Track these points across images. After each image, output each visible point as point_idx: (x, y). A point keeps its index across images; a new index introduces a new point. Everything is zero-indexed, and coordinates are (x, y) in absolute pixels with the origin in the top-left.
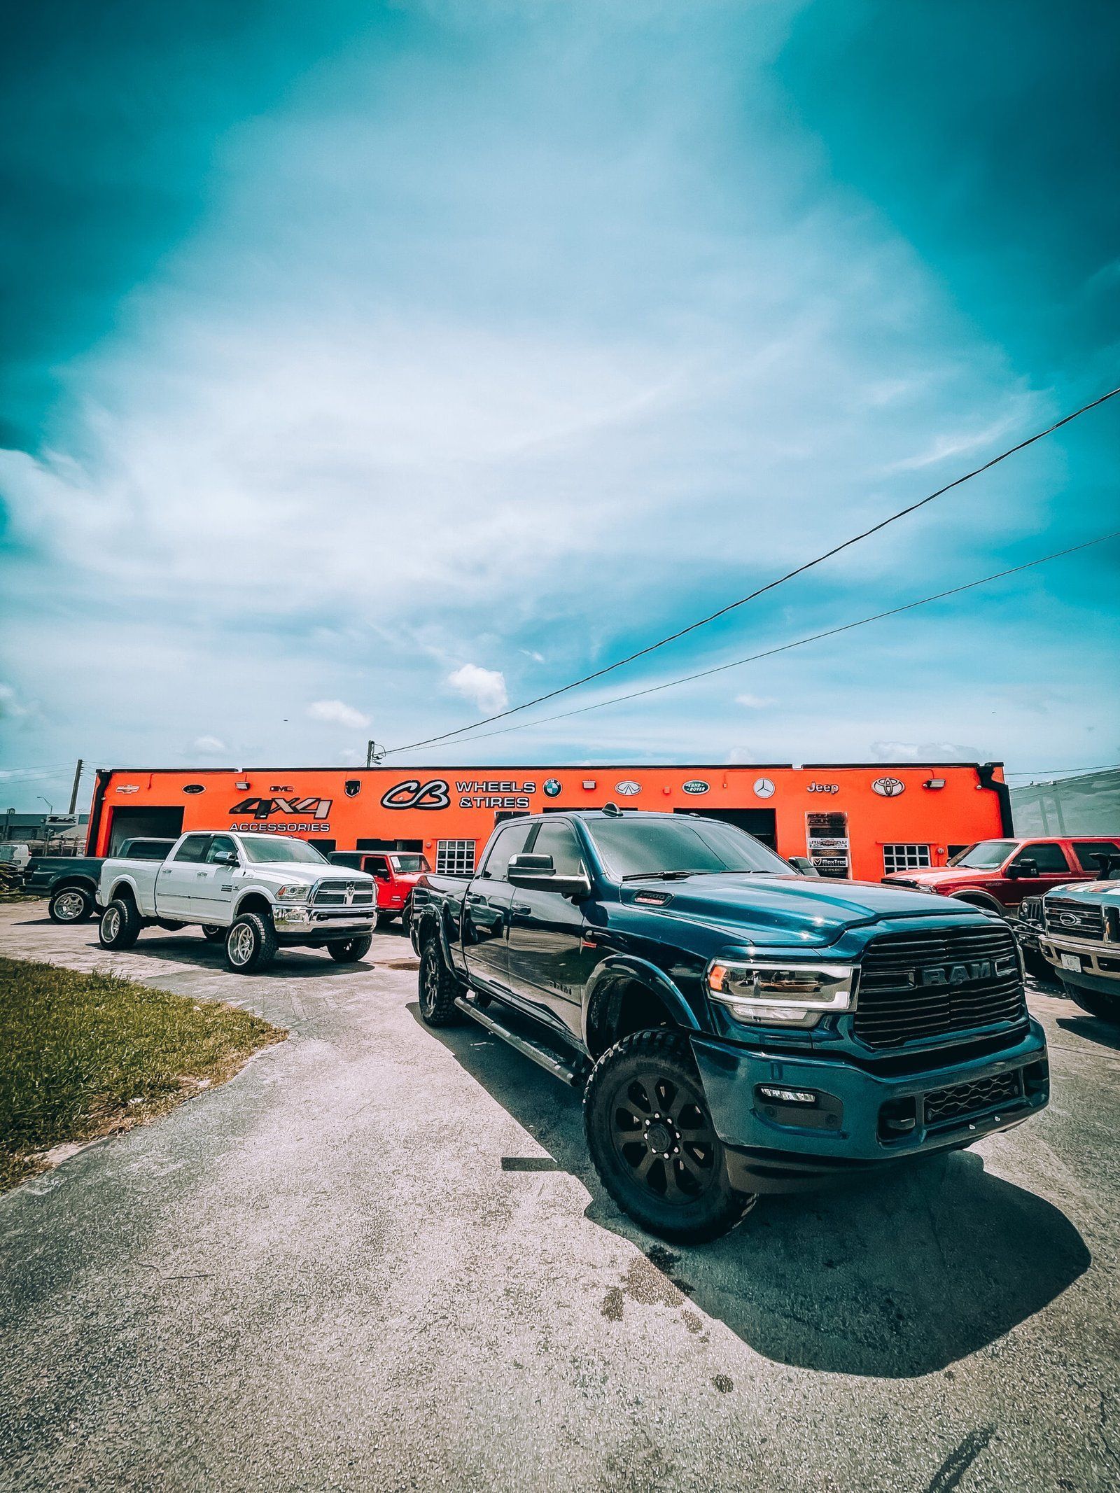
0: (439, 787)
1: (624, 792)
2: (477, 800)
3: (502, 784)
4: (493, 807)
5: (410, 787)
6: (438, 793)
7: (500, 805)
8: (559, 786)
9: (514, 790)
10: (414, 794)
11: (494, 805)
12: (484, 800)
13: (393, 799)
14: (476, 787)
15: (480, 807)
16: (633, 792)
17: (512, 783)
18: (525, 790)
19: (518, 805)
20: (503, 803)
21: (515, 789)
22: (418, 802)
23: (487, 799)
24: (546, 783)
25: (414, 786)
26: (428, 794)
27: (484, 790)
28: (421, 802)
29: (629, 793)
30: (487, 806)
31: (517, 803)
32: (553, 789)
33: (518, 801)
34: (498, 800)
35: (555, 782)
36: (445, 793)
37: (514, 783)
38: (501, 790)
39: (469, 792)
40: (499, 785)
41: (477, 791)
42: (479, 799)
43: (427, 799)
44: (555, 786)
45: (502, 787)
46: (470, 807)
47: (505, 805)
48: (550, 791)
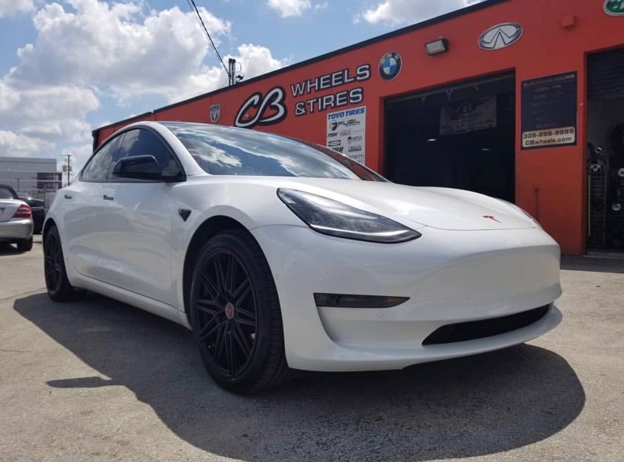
0: (276, 95)
1: (491, 45)
2: (310, 103)
3: (334, 75)
4: (326, 109)
5: (254, 101)
6: (275, 103)
7: (333, 105)
8: (398, 61)
9: (346, 81)
10: (257, 109)
11: (327, 106)
12: (317, 101)
13: (243, 119)
14: (309, 86)
15: (313, 112)
16: (507, 40)
17: (343, 71)
18: (358, 78)
19: (351, 101)
20: (335, 102)
21: (348, 78)
22: (261, 117)
23: (320, 100)
24: (382, 61)
25: (256, 98)
26: (269, 107)
27: (317, 88)
28: (265, 116)
29: (500, 45)
30: (320, 108)
31: (350, 98)
32: (392, 68)
33: (351, 96)
34: (331, 98)
35: (393, 56)
36: (281, 103)
37: (346, 72)
38: (334, 84)
39: (303, 94)
40: (330, 78)
41: (310, 92)
42: (311, 102)
43: (269, 111)
44: (393, 62)
45: (334, 79)
46: (304, 114)
47: (338, 104)
48: (387, 70)
